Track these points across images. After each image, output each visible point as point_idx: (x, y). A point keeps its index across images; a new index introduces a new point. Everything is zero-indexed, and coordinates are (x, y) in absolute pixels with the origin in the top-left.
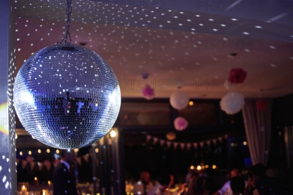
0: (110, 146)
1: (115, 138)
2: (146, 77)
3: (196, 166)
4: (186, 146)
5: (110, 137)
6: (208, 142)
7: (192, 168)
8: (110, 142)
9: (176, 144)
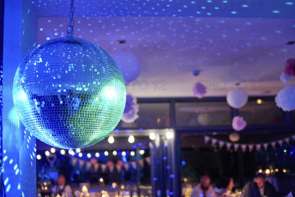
0: (166, 148)
1: (170, 139)
2: (196, 73)
3: (264, 170)
4: (247, 148)
5: (166, 139)
6: (273, 144)
7: (260, 171)
8: (166, 144)
9: (236, 146)
